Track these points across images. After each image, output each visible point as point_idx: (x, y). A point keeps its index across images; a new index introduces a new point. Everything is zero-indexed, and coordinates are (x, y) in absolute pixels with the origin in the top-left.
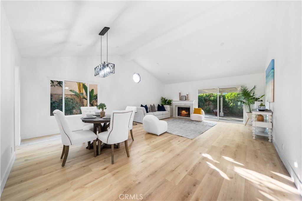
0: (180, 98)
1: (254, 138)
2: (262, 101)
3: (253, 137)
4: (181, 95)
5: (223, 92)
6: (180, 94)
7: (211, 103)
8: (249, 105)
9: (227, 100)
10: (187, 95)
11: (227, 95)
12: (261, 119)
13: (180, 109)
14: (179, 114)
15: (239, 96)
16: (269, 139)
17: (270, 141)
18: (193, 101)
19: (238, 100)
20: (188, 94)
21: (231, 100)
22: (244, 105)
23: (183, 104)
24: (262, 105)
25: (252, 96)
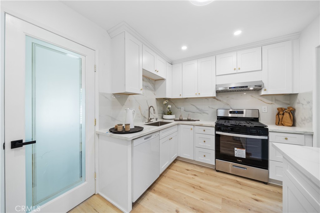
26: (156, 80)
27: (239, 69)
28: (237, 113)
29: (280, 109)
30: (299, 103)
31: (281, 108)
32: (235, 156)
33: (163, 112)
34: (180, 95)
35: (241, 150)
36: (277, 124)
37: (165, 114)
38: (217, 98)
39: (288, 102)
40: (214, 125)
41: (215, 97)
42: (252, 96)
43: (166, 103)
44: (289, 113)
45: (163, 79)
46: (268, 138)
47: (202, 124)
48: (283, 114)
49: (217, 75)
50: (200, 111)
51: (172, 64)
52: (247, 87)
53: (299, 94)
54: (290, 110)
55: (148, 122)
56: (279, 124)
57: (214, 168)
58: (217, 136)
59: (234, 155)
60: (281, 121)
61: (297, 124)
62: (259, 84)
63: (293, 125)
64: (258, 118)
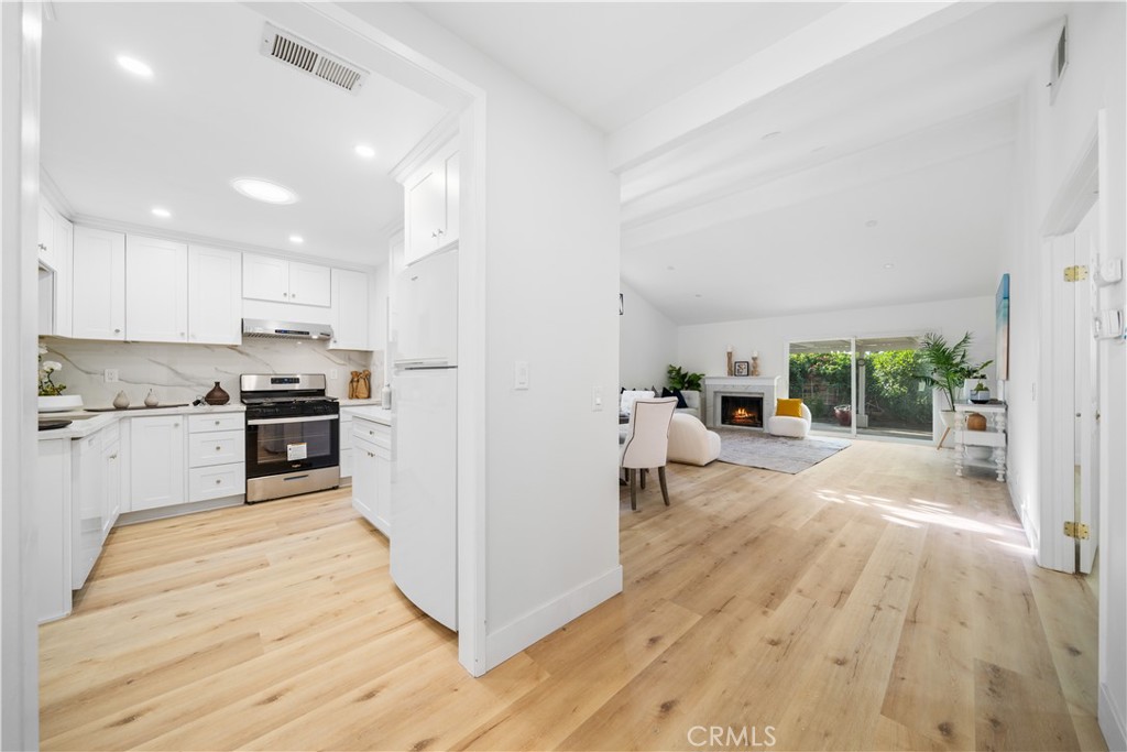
0: (730, 369)
1: (959, 473)
2: (983, 377)
3: (956, 470)
4: (734, 359)
5: (867, 349)
6: (730, 355)
7: (824, 383)
8: (950, 389)
9: (878, 374)
10: (754, 359)
11: (881, 358)
12: (979, 424)
13: (730, 403)
14: (727, 418)
15: (920, 361)
16: (997, 475)
17: (1000, 479)
18: (773, 378)
19: (919, 374)
20: (755, 355)
21: (894, 375)
22: (935, 390)
23: (742, 386)
24: (980, 388)
25: (957, 365)
27: (293, 296)
28: (285, 383)
29: (354, 374)
30: (374, 365)
31: (355, 372)
32: (289, 460)
34: (117, 331)
35: (298, 446)
38: (243, 348)
39: (362, 363)
41: (239, 347)
42: (314, 351)
44: (364, 379)
46: (339, 417)
48: (358, 381)
49: (244, 296)
50: (187, 380)
51: (72, 222)
52: (308, 333)
53: (374, 352)
54: (366, 374)
56: (352, 396)
57: (244, 499)
58: (251, 430)
59: (287, 459)
60: (355, 392)
61: (373, 395)
62: (327, 332)
63: (369, 397)
64: (324, 390)
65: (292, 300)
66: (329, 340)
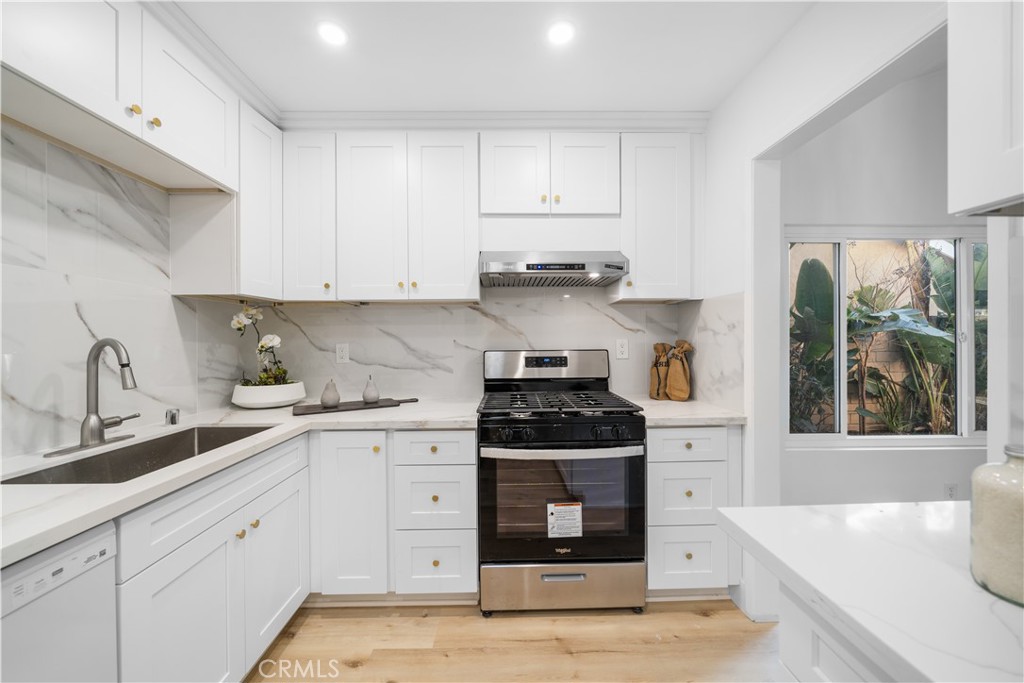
26: (170, 191)
27: (557, 201)
28: (547, 365)
29: (661, 348)
30: (705, 329)
31: (663, 344)
32: (550, 535)
33: (239, 368)
34: (327, 286)
35: (567, 508)
36: (655, 395)
37: (246, 383)
38: (482, 306)
39: (674, 326)
40: (473, 419)
41: (476, 303)
42: (589, 304)
43: (248, 322)
44: (681, 360)
45: (219, 192)
46: (645, 450)
47: (426, 422)
48: (668, 364)
49: (483, 211)
50: (420, 359)
51: (280, 128)
52: (583, 267)
53: (704, 302)
54: (684, 349)
55: (83, 446)
56: (658, 394)
57: (476, 603)
58: (486, 467)
59: (547, 533)
60: (662, 385)
61: (698, 393)
62: (615, 260)
63: (691, 397)
64: (606, 380)
65: (556, 209)
66: (617, 281)
